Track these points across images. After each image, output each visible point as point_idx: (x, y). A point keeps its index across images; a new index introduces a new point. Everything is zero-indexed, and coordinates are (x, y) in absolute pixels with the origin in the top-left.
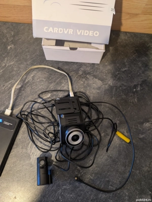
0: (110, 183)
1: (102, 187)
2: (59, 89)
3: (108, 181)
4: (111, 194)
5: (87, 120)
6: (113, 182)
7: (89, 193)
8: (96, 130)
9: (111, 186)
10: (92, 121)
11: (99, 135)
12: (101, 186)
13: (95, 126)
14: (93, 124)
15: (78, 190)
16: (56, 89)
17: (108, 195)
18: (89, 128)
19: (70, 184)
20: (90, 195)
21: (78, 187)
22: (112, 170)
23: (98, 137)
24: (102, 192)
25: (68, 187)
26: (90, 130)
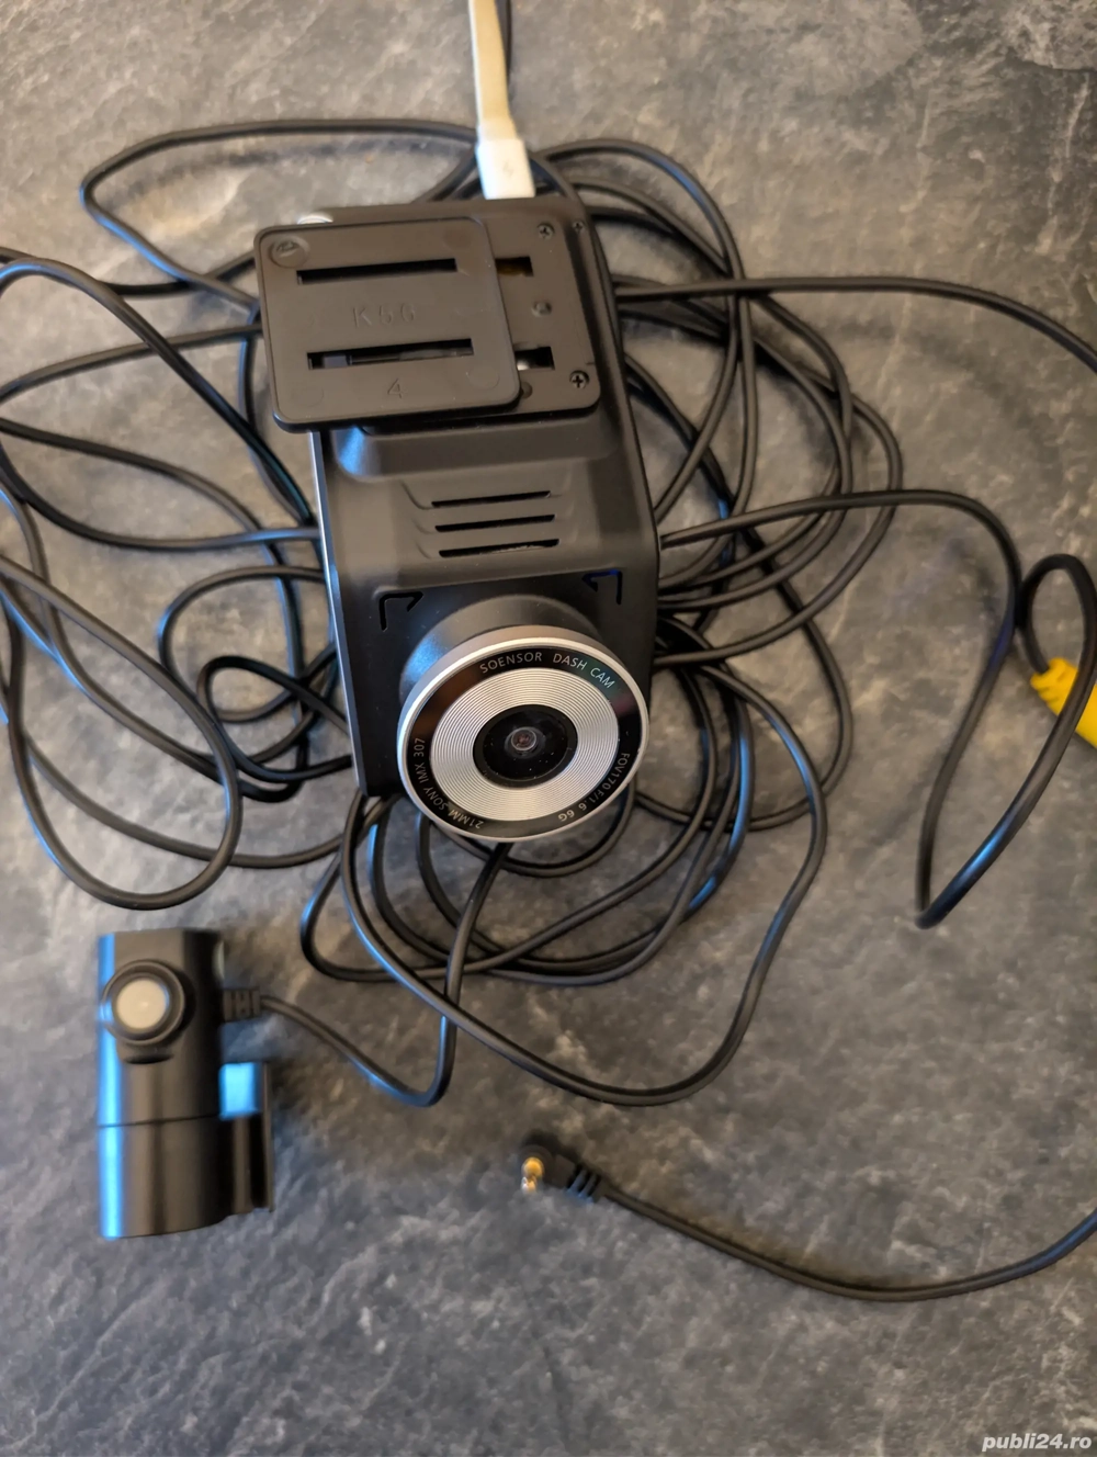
0: (908, 1214)
1: (814, 1244)
2: (347, 104)
3: (888, 1197)
4: (903, 1319)
5: (691, 513)
6: (941, 1204)
7: (673, 1293)
8: (797, 641)
9: (915, 1236)
10: (747, 535)
11: (821, 703)
12: (805, 1230)
13: (782, 589)
14: (767, 567)
15: (551, 1259)
16: (303, 109)
17: (866, 1320)
18: (706, 615)
19: (471, 1199)
20: (683, 1312)
21: (557, 1236)
22: (944, 1083)
23: (815, 726)
24: (803, 1295)
25: (448, 1226)
26: (718, 635)
